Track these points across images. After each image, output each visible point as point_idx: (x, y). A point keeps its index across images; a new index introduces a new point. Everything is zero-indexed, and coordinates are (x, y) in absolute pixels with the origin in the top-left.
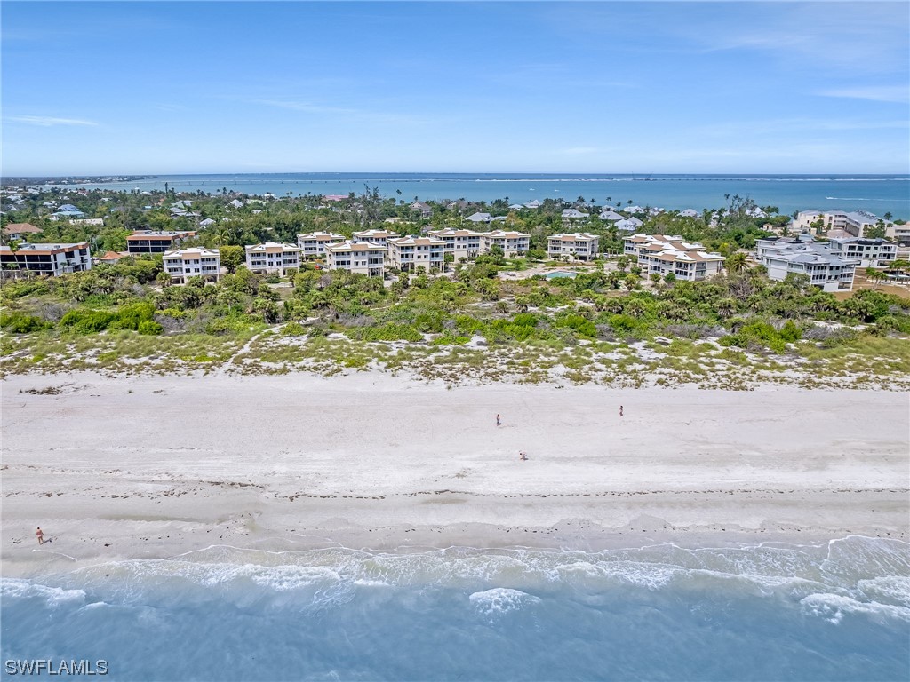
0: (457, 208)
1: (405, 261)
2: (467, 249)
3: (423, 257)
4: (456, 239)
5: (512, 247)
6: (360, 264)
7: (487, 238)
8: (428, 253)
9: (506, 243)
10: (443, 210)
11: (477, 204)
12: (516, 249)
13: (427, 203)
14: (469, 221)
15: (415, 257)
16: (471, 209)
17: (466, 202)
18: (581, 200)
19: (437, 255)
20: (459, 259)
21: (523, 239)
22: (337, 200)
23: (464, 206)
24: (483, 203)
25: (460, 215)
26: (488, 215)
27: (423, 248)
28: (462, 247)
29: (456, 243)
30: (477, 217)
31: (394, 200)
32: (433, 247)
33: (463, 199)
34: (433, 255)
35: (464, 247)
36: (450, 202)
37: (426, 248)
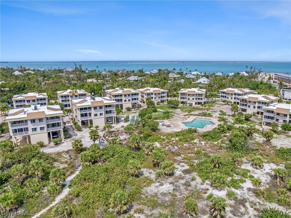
0: (122, 74)
1: (84, 119)
2: (131, 102)
3: (99, 115)
4: (123, 96)
5: (157, 98)
6: (38, 129)
7: (142, 93)
8: (103, 111)
9: (154, 96)
10: (116, 74)
11: (131, 71)
12: (160, 99)
13: (109, 71)
14: (128, 80)
15: (93, 115)
16: (128, 74)
17: (126, 71)
18: (174, 69)
19: (110, 112)
20: (126, 109)
21: (164, 93)
22: (70, 71)
23: (125, 72)
24: (134, 71)
25: (123, 77)
26: (137, 77)
27: (98, 108)
28: (127, 101)
29: (123, 98)
30: (132, 78)
31: (95, 70)
32: (106, 106)
33: (124, 70)
34: (107, 112)
35: (129, 100)
36: (119, 71)
37: (101, 107)
